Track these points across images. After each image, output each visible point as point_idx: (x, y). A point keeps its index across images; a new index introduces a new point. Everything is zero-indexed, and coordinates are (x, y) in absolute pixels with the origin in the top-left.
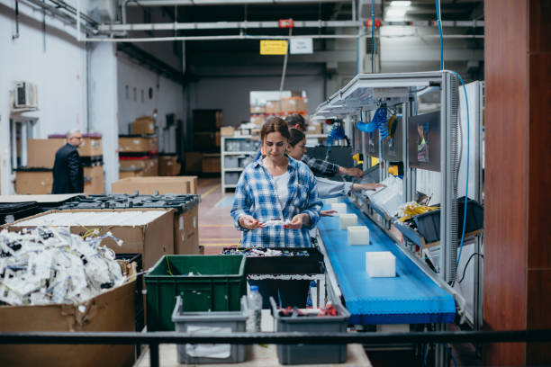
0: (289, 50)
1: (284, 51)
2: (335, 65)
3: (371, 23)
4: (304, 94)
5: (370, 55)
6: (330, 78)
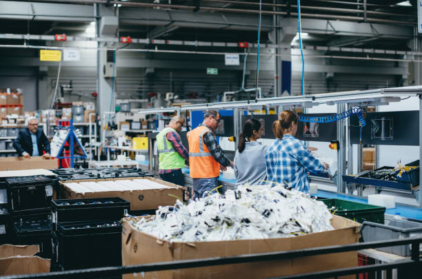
0: (62, 58)
1: (58, 58)
2: (46, 69)
3: (125, 40)
4: (19, 91)
5: (110, 63)
6: (42, 79)
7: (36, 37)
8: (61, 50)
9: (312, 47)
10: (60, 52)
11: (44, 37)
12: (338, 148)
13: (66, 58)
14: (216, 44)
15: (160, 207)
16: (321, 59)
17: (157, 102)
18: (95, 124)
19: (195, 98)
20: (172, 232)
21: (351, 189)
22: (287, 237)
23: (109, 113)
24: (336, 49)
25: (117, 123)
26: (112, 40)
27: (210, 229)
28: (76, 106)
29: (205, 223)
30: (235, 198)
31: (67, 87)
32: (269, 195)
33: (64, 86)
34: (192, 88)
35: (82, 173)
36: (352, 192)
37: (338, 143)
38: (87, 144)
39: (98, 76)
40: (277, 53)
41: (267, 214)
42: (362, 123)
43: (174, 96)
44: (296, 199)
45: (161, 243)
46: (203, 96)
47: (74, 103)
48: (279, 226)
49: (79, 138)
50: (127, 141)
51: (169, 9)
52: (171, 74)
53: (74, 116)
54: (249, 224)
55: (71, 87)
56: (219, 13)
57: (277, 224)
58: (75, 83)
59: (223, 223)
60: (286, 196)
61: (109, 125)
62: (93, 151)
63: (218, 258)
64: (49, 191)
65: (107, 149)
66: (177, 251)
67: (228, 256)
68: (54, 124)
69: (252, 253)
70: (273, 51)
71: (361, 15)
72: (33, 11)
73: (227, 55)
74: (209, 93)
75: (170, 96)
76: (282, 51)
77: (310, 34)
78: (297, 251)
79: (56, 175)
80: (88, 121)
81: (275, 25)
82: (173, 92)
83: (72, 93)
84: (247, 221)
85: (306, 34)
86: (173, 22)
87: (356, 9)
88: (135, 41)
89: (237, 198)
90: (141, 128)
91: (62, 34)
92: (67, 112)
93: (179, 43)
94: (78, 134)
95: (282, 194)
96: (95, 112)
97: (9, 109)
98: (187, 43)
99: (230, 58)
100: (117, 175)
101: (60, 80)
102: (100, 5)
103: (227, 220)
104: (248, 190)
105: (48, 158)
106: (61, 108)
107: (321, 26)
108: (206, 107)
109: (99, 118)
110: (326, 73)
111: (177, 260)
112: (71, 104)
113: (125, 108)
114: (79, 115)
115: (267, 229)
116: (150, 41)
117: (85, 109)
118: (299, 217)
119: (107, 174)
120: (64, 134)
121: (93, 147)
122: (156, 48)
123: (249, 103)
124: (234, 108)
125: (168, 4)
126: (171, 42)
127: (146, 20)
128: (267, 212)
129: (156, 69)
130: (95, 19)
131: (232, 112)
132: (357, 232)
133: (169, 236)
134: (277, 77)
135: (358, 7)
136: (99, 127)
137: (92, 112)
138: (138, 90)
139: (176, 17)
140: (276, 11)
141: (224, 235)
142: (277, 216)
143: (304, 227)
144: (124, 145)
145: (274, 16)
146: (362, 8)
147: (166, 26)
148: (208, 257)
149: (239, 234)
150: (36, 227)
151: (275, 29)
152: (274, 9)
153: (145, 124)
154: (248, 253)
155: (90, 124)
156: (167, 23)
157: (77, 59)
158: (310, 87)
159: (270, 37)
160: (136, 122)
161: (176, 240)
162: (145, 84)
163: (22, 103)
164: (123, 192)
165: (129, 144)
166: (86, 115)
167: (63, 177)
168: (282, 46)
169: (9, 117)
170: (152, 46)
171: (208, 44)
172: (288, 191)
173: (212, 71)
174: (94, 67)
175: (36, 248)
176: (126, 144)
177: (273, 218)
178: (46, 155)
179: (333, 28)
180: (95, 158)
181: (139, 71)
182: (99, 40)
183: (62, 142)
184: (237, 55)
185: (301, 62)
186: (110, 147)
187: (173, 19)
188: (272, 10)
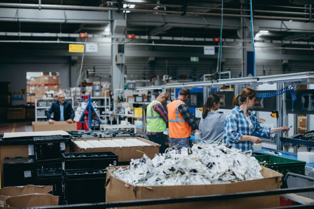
0: (85, 50)
1: (82, 50)
2: (76, 58)
3: (130, 36)
4: (58, 74)
5: (120, 54)
6: (73, 65)
7: (66, 35)
8: (84, 44)
9: (269, 41)
10: (83, 46)
11: (72, 35)
12: (277, 117)
13: (88, 50)
14: (197, 39)
15: (132, 160)
16: (278, 50)
17: (157, 82)
18: (109, 98)
19: (185, 79)
20: (139, 179)
21: (287, 148)
22: (225, 183)
23: (118, 90)
24: (288, 42)
25: (125, 97)
26: (121, 37)
27: (167, 176)
28: (96, 85)
29: (164, 172)
30: (187, 153)
31: (91, 71)
32: (212, 152)
33: (89, 70)
34: (182, 71)
35: (89, 134)
36: (287, 150)
37: (277, 113)
38: (103, 113)
39: (111, 63)
40: (243, 46)
41: (210, 166)
42: (294, 98)
43: (169, 77)
44: (234, 155)
45: (128, 186)
46: (190, 78)
47: (94, 83)
48: (219, 175)
49: (95, 108)
50: (131, 110)
51: (165, 14)
52: (167, 61)
53: (94, 92)
54: (196, 173)
55: (94, 71)
56: (201, 16)
57: (218, 173)
58: (97, 68)
59: (177, 172)
60: (226, 153)
61: (119, 98)
62: (108, 118)
63: (169, 198)
64: (63, 147)
65: (117, 116)
66: (139, 193)
67: (177, 197)
68: (79, 98)
69: (195, 195)
70: (241, 44)
71: (307, 16)
72: (65, 16)
73: (206, 47)
74: (195, 75)
75: (166, 77)
76: (248, 44)
77: (270, 32)
78: (230, 194)
79: (71, 135)
80: (104, 96)
81: (242, 25)
82: (168, 74)
83: (96, 75)
84: (195, 171)
85: (267, 31)
86: (167, 23)
87: (304, 12)
88: (137, 37)
89: (189, 154)
90: (143, 101)
91: (84, 32)
92: (89, 89)
93: (170, 38)
94: (95, 105)
95: (223, 151)
96: (109, 89)
97: (51, 87)
98: (176, 39)
99: (208, 49)
100: (115, 135)
101: (83, 66)
102: (113, 12)
103: (180, 170)
104: (199, 148)
105: (70, 123)
106: (85, 86)
107: (277, 25)
108: (182, 86)
109: (111, 93)
110: (282, 61)
111: (139, 199)
112: (92, 83)
113: (131, 86)
114: (97, 91)
115: (210, 177)
116: (149, 38)
117: (102, 87)
118: (235, 168)
119: (108, 134)
120: (84, 105)
121: (108, 114)
122: (153, 43)
123: (212, 82)
124: (203, 86)
125: (164, 10)
126: (164, 38)
127: (145, 22)
128: (210, 165)
129: (156, 58)
130: (109, 22)
131: (202, 89)
132: (278, 181)
133: (137, 181)
134: (244, 64)
135: (305, 11)
136: (112, 100)
137: (107, 89)
138: (143, 73)
139: (169, 19)
140: (243, 14)
141: (177, 181)
142: (218, 168)
143: (238, 176)
144: (129, 113)
145: (242, 18)
146: (308, 11)
147: (162, 26)
148: (161, 197)
149: (188, 181)
150: (52, 173)
151: (242, 28)
152: (242, 13)
153: (145, 98)
154: (192, 195)
155: (105, 98)
156: (162, 24)
157: (96, 50)
158: (270, 71)
159: (238, 34)
160: (140, 97)
161: (141, 185)
162: (148, 69)
163: (59, 83)
164: (115, 148)
165: (133, 112)
166: (103, 92)
167: (75, 137)
168: (247, 40)
169: (47, 92)
170: (150, 41)
171: (192, 39)
172: (229, 149)
173: (194, 59)
174: (109, 56)
175: (50, 188)
176: (130, 112)
177: (215, 170)
178: (70, 120)
179: (286, 26)
180: (109, 123)
181: (144, 59)
182: (113, 37)
183: (83, 111)
184: (213, 47)
185: (262, 52)
186: (119, 114)
187: (167, 21)
188: (240, 14)
